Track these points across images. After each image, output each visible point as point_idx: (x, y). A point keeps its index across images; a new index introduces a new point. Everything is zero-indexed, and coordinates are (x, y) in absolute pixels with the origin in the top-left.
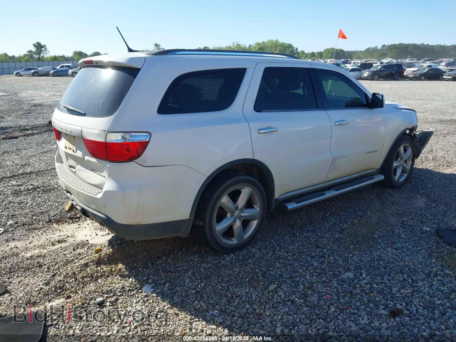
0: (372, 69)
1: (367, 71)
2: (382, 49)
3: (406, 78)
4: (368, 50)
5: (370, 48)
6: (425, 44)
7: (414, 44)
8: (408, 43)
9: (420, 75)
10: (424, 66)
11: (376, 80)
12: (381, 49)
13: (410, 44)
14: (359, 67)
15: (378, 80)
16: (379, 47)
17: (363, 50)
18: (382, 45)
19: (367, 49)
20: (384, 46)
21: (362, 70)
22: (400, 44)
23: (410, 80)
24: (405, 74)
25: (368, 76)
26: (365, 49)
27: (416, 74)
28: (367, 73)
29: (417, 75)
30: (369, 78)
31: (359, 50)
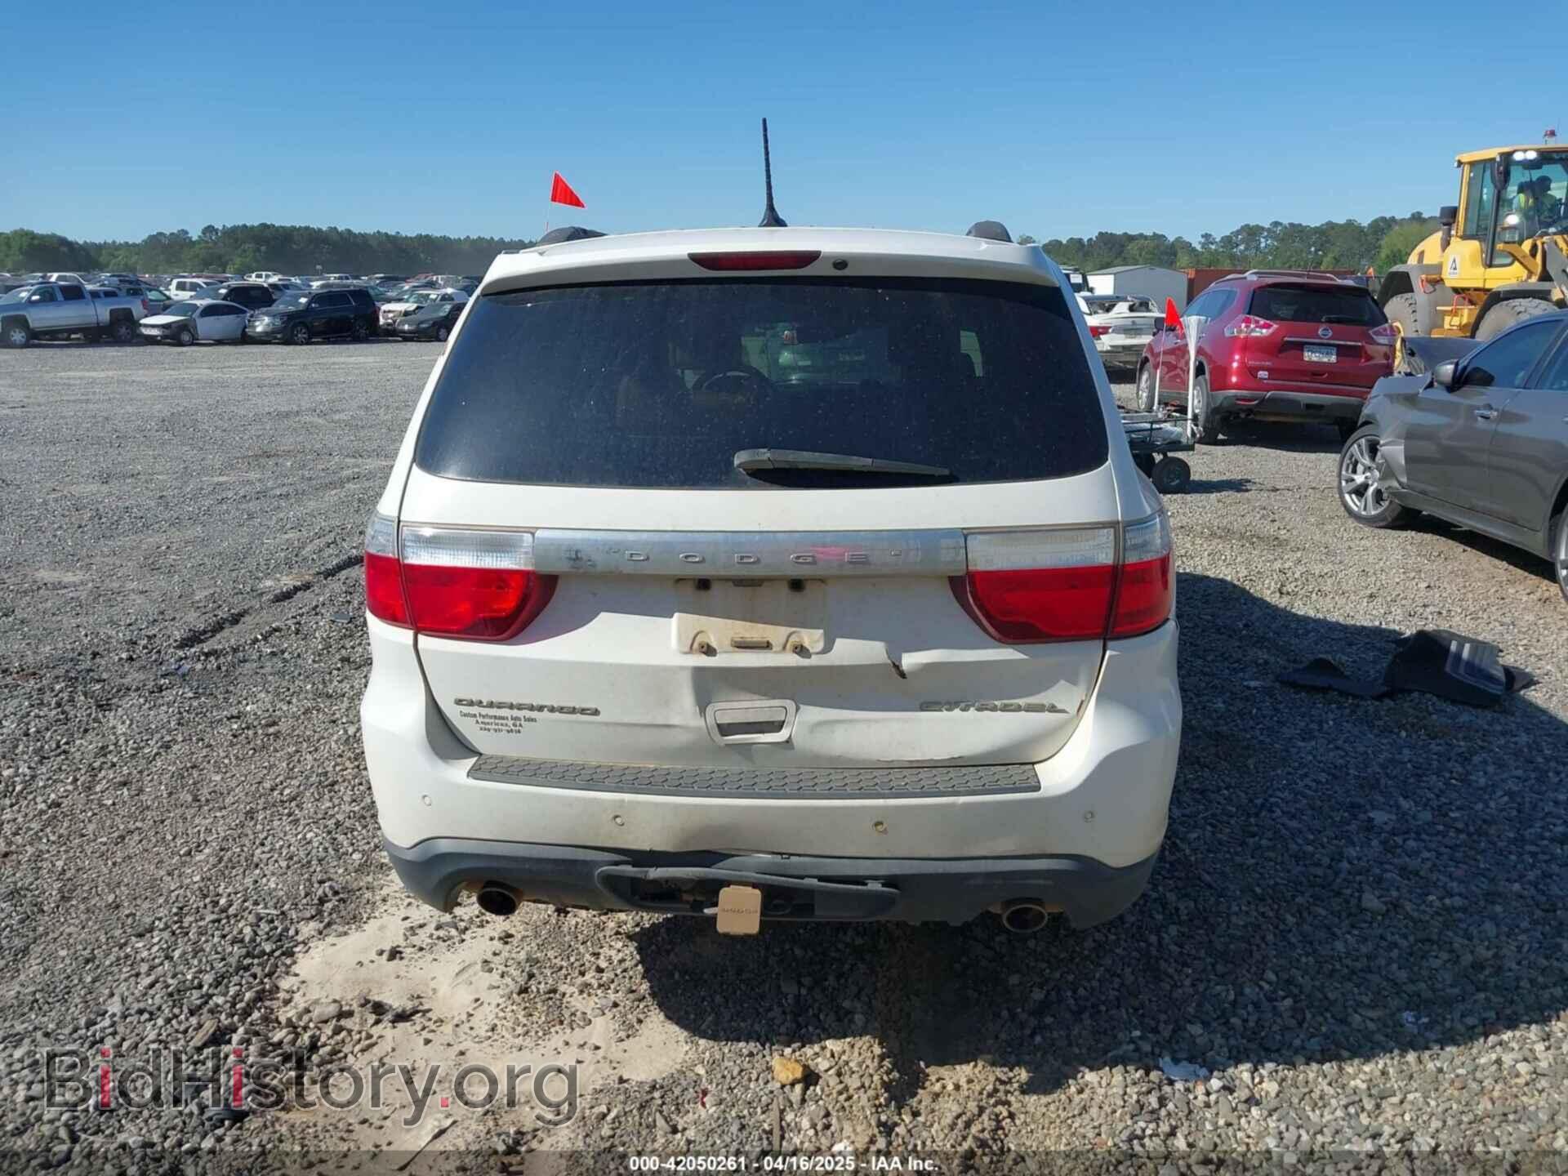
0: (280, 307)
1: (264, 314)
2: (207, 242)
3: (390, 334)
4: (155, 241)
5: (160, 234)
6: (340, 229)
7: (307, 228)
8: (288, 224)
9: (434, 324)
10: (433, 297)
11: (302, 344)
12: (201, 239)
13: (294, 228)
14: (225, 298)
15: (308, 343)
16: (195, 234)
17: (138, 241)
18: (203, 227)
19: (152, 237)
20: (209, 229)
21: (245, 312)
22: (264, 226)
23: (406, 339)
24: (382, 321)
25: (273, 332)
26: (145, 236)
27: (422, 322)
28: (267, 320)
29: (424, 326)
30: (279, 336)
31: (120, 240)
